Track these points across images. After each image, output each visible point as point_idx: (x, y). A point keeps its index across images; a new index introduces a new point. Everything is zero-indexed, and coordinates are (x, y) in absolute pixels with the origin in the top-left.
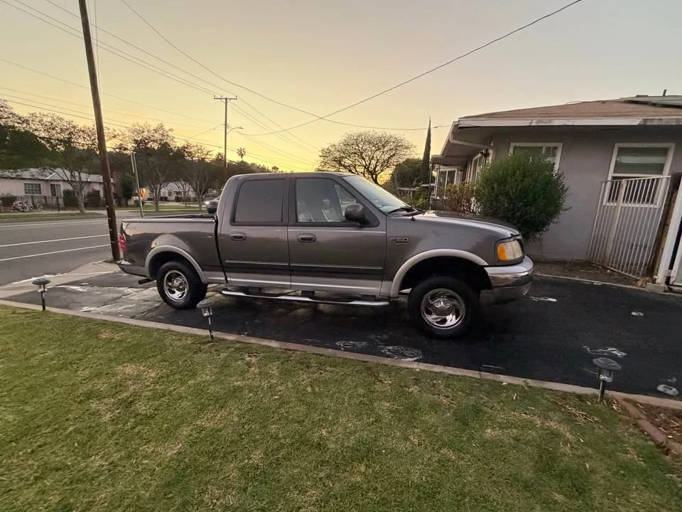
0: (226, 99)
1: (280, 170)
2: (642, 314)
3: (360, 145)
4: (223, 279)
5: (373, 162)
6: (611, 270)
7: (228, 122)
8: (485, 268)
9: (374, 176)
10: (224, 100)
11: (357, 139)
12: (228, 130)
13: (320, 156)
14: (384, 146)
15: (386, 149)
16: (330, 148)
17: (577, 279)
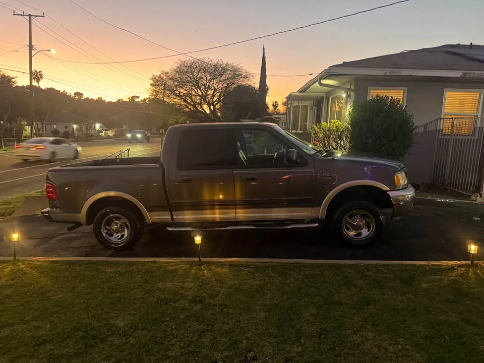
0: (30, 16)
1: (85, 97)
2: (479, 219)
3: (195, 74)
4: (170, 217)
5: (211, 92)
6: (450, 190)
7: (33, 44)
8: (388, 192)
9: (212, 107)
10: (28, 18)
11: (191, 67)
12: (33, 52)
13: (151, 85)
14: (221, 75)
15: (223, 77)
16: (162, 76)
17: (429, 198)
